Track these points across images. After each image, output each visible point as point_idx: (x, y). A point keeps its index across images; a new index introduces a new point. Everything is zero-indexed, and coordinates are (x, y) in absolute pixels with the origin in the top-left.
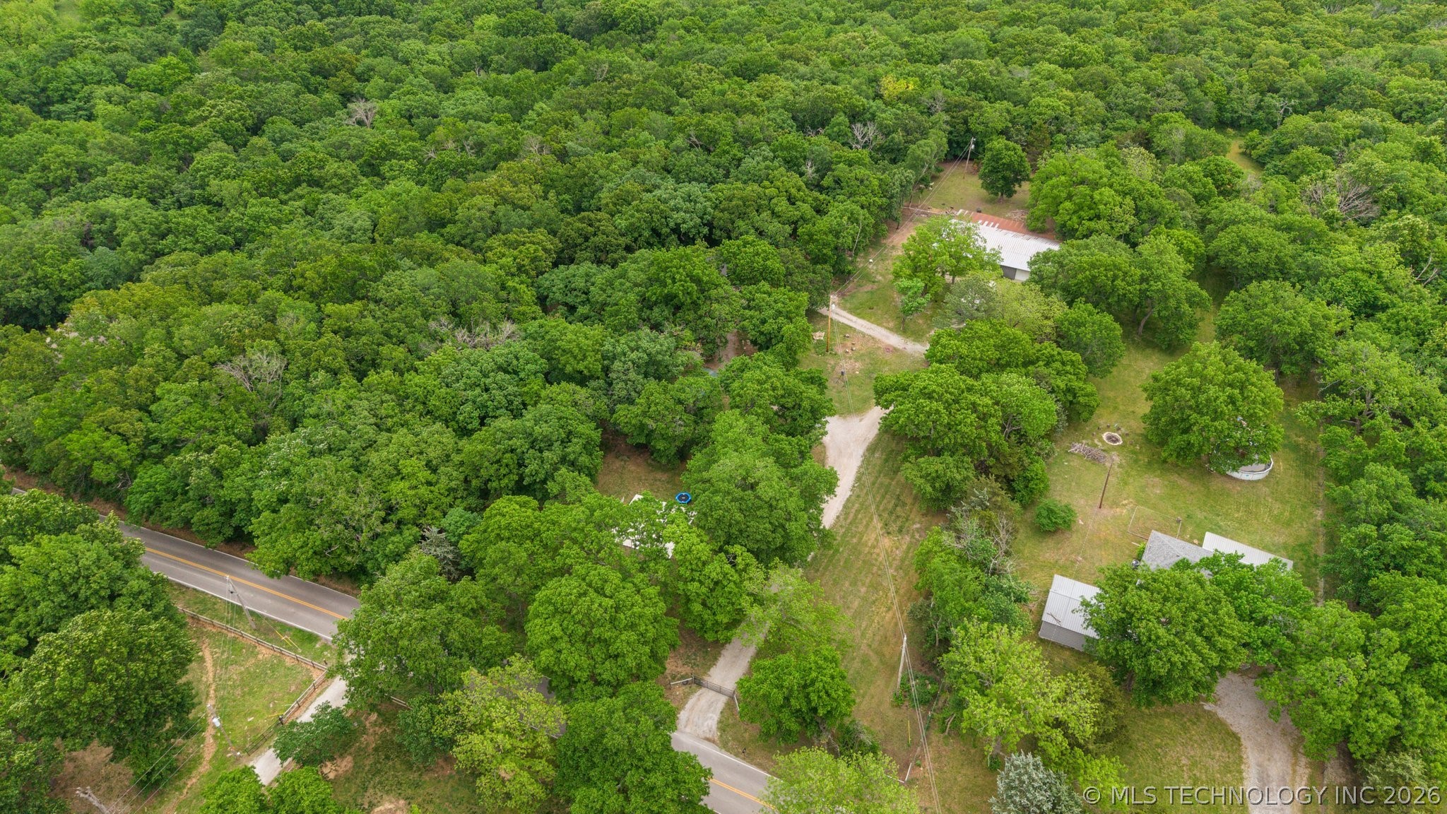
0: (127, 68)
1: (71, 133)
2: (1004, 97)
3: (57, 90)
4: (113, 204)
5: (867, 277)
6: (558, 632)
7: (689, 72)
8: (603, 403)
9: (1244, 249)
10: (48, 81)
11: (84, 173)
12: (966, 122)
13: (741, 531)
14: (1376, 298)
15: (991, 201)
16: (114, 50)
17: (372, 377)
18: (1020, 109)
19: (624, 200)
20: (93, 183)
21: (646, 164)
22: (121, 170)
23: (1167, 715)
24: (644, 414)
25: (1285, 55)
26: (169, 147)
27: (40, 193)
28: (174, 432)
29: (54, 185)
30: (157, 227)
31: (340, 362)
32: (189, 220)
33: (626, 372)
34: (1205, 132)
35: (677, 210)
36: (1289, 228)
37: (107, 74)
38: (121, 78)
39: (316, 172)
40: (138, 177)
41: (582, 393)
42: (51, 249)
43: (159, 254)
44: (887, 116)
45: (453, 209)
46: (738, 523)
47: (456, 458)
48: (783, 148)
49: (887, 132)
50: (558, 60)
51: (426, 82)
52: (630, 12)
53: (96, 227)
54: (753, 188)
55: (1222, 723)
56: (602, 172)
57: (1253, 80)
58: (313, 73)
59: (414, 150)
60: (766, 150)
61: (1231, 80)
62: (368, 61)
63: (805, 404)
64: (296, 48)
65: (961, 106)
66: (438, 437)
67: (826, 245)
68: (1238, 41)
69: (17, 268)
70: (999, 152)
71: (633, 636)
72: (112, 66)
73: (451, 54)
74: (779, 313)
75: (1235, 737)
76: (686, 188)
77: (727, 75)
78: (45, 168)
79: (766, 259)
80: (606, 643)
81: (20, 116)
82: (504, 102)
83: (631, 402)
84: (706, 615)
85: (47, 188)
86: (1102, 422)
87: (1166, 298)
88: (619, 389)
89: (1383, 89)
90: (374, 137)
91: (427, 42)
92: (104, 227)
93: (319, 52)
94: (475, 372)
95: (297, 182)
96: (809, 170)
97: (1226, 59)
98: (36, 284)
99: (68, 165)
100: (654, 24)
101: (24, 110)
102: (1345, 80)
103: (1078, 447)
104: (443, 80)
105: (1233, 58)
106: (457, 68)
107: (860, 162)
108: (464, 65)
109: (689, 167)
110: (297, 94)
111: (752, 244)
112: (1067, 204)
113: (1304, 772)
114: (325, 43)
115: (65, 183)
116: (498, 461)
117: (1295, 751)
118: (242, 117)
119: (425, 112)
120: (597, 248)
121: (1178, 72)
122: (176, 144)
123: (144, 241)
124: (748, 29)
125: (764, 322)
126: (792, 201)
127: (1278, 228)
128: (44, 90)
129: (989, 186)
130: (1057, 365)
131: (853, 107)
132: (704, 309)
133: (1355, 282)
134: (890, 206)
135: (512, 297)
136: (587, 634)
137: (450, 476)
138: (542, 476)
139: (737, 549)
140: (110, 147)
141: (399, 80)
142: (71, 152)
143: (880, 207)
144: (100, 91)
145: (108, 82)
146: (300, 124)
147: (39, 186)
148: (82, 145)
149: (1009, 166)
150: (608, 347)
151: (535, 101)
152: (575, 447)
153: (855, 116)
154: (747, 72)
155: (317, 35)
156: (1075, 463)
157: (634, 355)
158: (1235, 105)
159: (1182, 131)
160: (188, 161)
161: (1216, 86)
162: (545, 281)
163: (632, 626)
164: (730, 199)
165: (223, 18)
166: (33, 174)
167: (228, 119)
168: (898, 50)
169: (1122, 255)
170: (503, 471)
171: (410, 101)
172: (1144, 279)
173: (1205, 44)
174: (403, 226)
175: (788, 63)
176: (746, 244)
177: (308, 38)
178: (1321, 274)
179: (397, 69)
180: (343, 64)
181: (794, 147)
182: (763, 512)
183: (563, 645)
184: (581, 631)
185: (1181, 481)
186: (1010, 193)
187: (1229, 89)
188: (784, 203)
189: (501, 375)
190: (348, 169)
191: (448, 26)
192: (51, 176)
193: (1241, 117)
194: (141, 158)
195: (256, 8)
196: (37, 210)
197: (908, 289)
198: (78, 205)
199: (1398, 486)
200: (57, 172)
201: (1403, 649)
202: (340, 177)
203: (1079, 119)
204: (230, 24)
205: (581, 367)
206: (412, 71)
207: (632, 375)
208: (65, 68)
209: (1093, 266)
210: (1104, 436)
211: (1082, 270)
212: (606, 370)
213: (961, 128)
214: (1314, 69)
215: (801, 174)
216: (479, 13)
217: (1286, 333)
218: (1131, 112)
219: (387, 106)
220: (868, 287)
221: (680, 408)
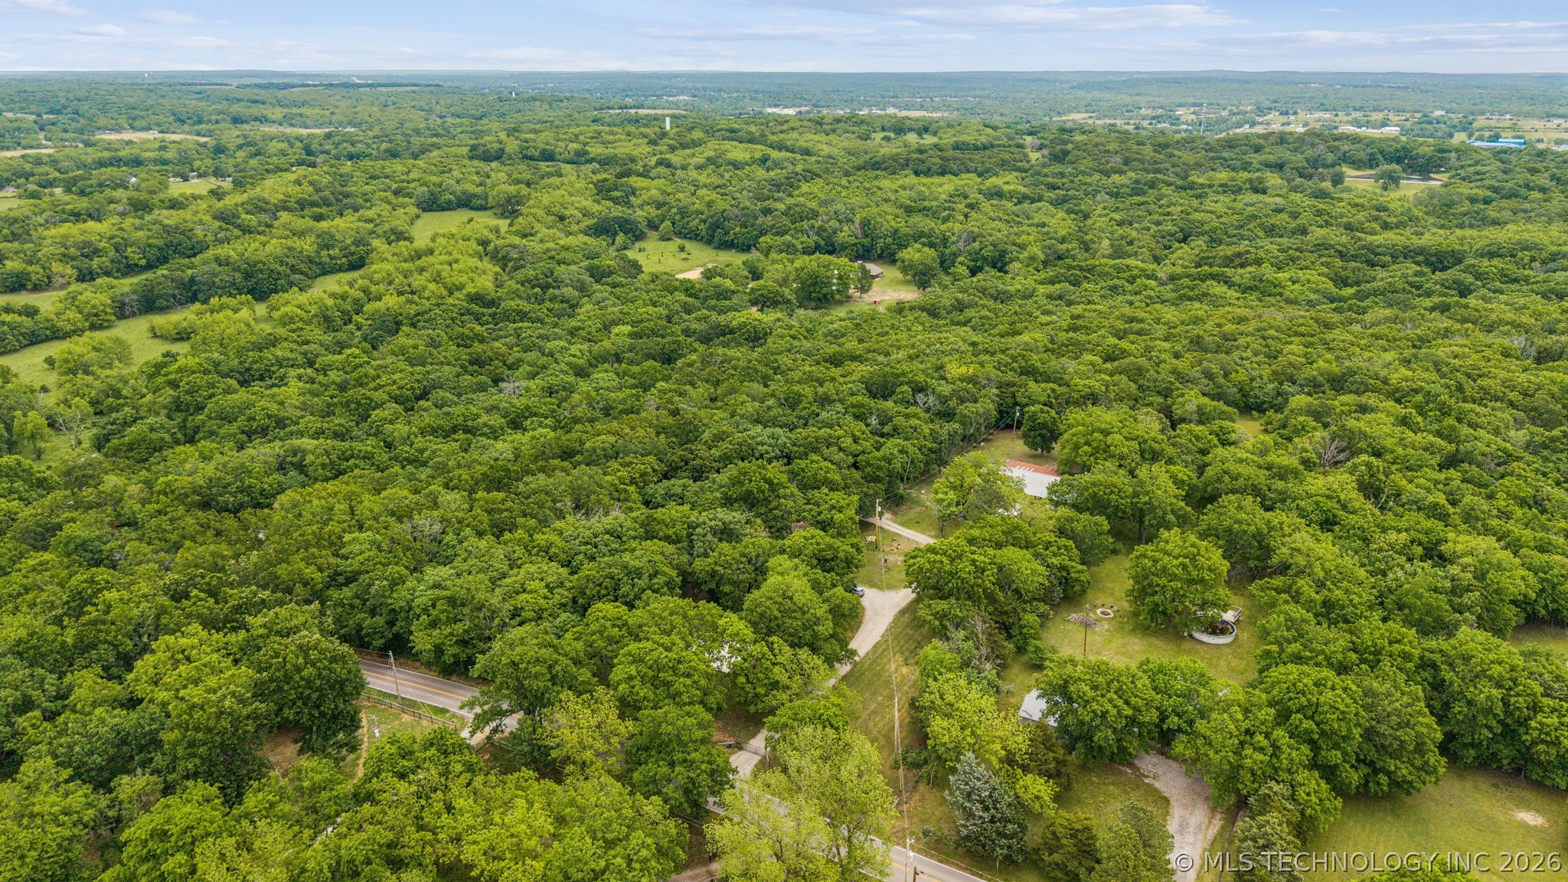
0: (317, 356)
1: (273, 396)
2: (1048, 380)
3: (257, 370)
4: (307, 443)
5: (918, 503)
6: (634, 673)
7: (785, 360)
8: (685, 558)
9: (1226, 478)
10: (255, 362)
11: (281, 423)
12: (1014, 397)
13: (778, 626)
14: (1334, 516)
15: (1034, 457)
16: (307, 343)
17: (507, 536)
18: (1064, 389)
19: (720, 437)
20: (288, 429)
21: (742, 416)
22: (312, 422)
23: (1114, 784)
24: (716, 563)
25: (1305, 355)
26: (353, 406)
27: (244, 437)
28: (356, 567)
29: (256, 432)
30: (343, 453)
31: (485, 526)
32: (369, 448)
33: (704, 536)
34: (1215, 403)
35: (763, 444)
36: (1269, 468)
37: (300, 359)
38: (311, 364)
39: (470, 423)
40: (326, 425)
41: (670, 549)
42: (257, 467)
43: (340, 473)
44: (945, 389)
45: (582, 443)
46: (776, 618)
47: (568, 585)
48: (853, 406)
49: (943, 400)
50: (681, 356)
51: (566, 368)
52: (745, 324)
53: (289, 459)
54: (824, 432)
55: (1157, 791)
56: (705, 421)
57: (1274, 373)
58: (471, 363)
59: (553, 411)
60: (839, 407)
61: (1255, 373)
62: (518, 355)
63: (841, 555)
64: (458, 346)
65: (1009, 384)
66: (555, 571)
67: (879, 468)
68: (1267, 346)
69: (229, 478)
70: (1035, 413)
71: (688, 682)
72: (305, 354)
73: (590, 352)
74: (833, 507)
75: (1167, 800)
76: (769, 431)
77: (818, 363)
78: (251, 419)
79: (827, 472)
80: (668, 684)
81: (229, 387)
82: (632, 381)
83: (706, 555)
84: (748, 687)
85: (250, 434)
86: (1099, 602)
87: (1153, 509)
88: (699, 547)
89: (1385, 381)
90: (520, 403)
91: (570, 343)
92: (295, 460)
93: (478, 347)
94: (588, 533)
95: (454, 429)
96: (874, 421)
97: (1254, 359)
98: (241, 492)
99: (270, 417)
100: (766, 334)
101: (233, 382)
102: (1352, 373)
103: (1074, 616)
104: (582, 369)
105: (1261, 358)
106: (594, 362)
107: (915, 416)
108: (602, 358)
109: (775, 417)
110: (458, 375)
111: (817, 462)
112: (1086, 448)
113: (1217, 823)
114: (482, 341)
115: (264, 431)
116: (600, 585)
117: (1213, 810)
118: (412, 388)
119: (564, 389)
120: (694, 469)
121: (1205, 364)
122: (359, 404)
123: (332, 463)
124: (843, 336)
125: (820, 513)
126: (856, 440)
127: (1260, 467)
128: (248, 370)
129: (1033, 445)
130: (1054, 549)
131: (917, 383)
132: (774, 504)
133: (1317, 503)
134: (940, 450)
135: (622, 496)
136: (656, 677)
137: (562, 595)
138: (631, 597)
139: (775, 638)
140: (304, 407)
141: (544, 367)
142: (274, 408)
143: (930, 450)
144: (292, 373)
145: (299, 366)
146: (459, 395)
147: (243, 432)
148: (282, 403)
149: (1044, 425)
150: (693, 518)
151: (657, 380)
152: (659, 580)
153: (918, 389)
154: (835, 361)
155: (477, 335)
156: (1070, 626)
157: (712, 523)
158: (1257, 391)
159: (1195, 402)
160: (365, 418)
161: (1241, 376)
162: (650, 489)
163: (689, 676)
164: (806, 438)
165: (398, 324)
166: (241, 421)
167: (401, 388)
168: (964, 347)
169: (1121, 479)
170: (603, 592)
171: (552, 380)
172: (1136, 495)
173: (1238, 348)
174: (541, 455)
175: (870, 355)
176: (813, 462)
177: (468, 338)
178: (1289, 497)
179: (543, 360)
180: (498, 355)
181: (862, 406)
182: (798, 615)
183: (636, 682)
184: (651, 673)
185: (1157, 642)
186: (1049, 449)
187: (1252, 380)
188: (849, 440)
189: (607, 536)
190: (496, 420)
191: (589, 333)
192: (255, 425)
193: (1264, 402)
194: (328, 412)
195: (426, 316)
196: (241, 447)
197: (943, 500)
198: (278, 443)
199: (1304, 621)
200: (261, 420)
201: (1270, 705)
202: (490, 427)
203: (1112, 396)
204: (404, 328)
205: (670, 532)
206: (556, 361)
207: (709, 537)
208: (267, 354)
209: (1094, 484)
210: (1098, 611)
211: (1087, 489)
212: (689, 535)
213: (1010, 401)
214: (1325, 364)
215: (867, 425)
216: (617, 324)
217: (1245, 532)
218: (1159, 393)
219: (532, 384)
220: (918, 509)
221: (743, 559)
